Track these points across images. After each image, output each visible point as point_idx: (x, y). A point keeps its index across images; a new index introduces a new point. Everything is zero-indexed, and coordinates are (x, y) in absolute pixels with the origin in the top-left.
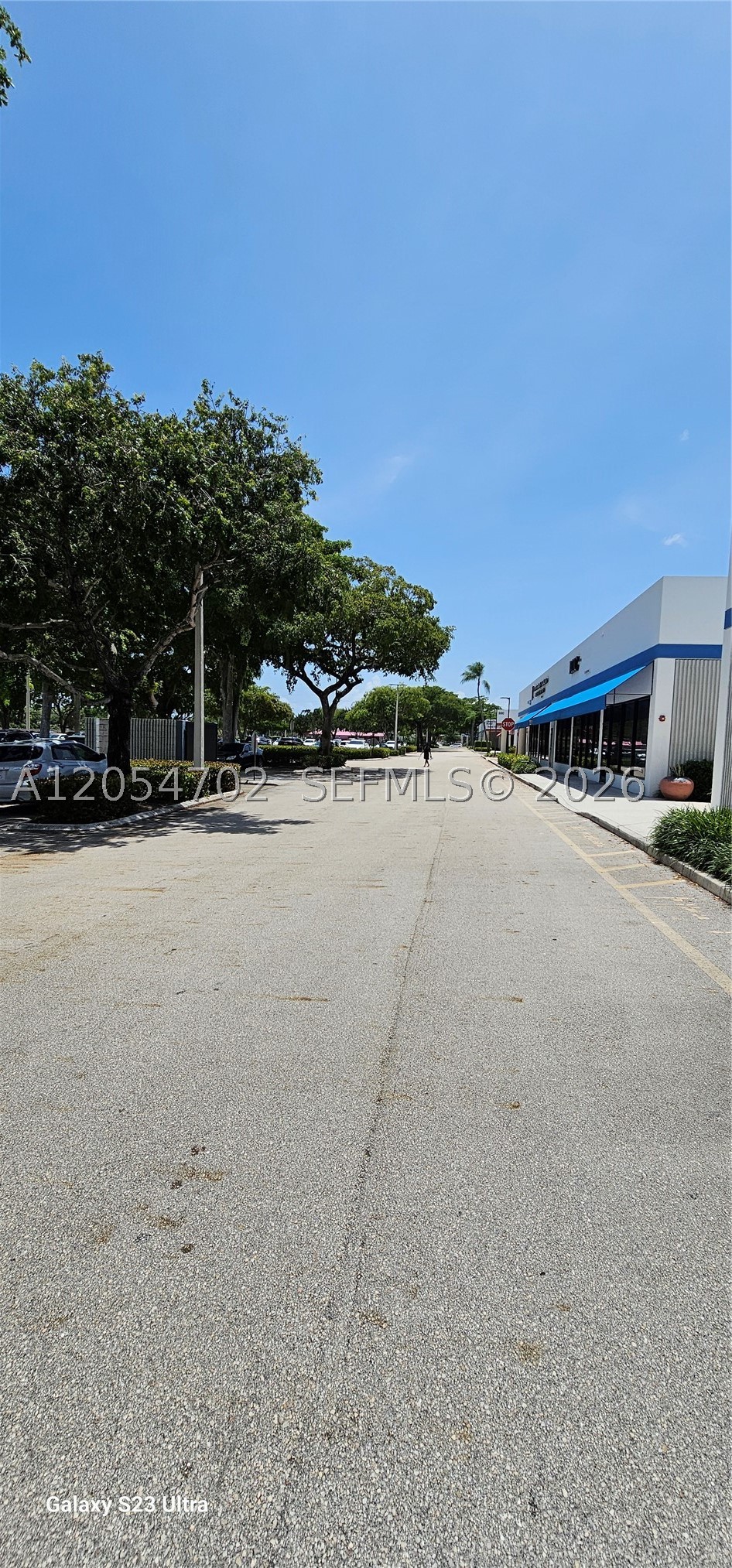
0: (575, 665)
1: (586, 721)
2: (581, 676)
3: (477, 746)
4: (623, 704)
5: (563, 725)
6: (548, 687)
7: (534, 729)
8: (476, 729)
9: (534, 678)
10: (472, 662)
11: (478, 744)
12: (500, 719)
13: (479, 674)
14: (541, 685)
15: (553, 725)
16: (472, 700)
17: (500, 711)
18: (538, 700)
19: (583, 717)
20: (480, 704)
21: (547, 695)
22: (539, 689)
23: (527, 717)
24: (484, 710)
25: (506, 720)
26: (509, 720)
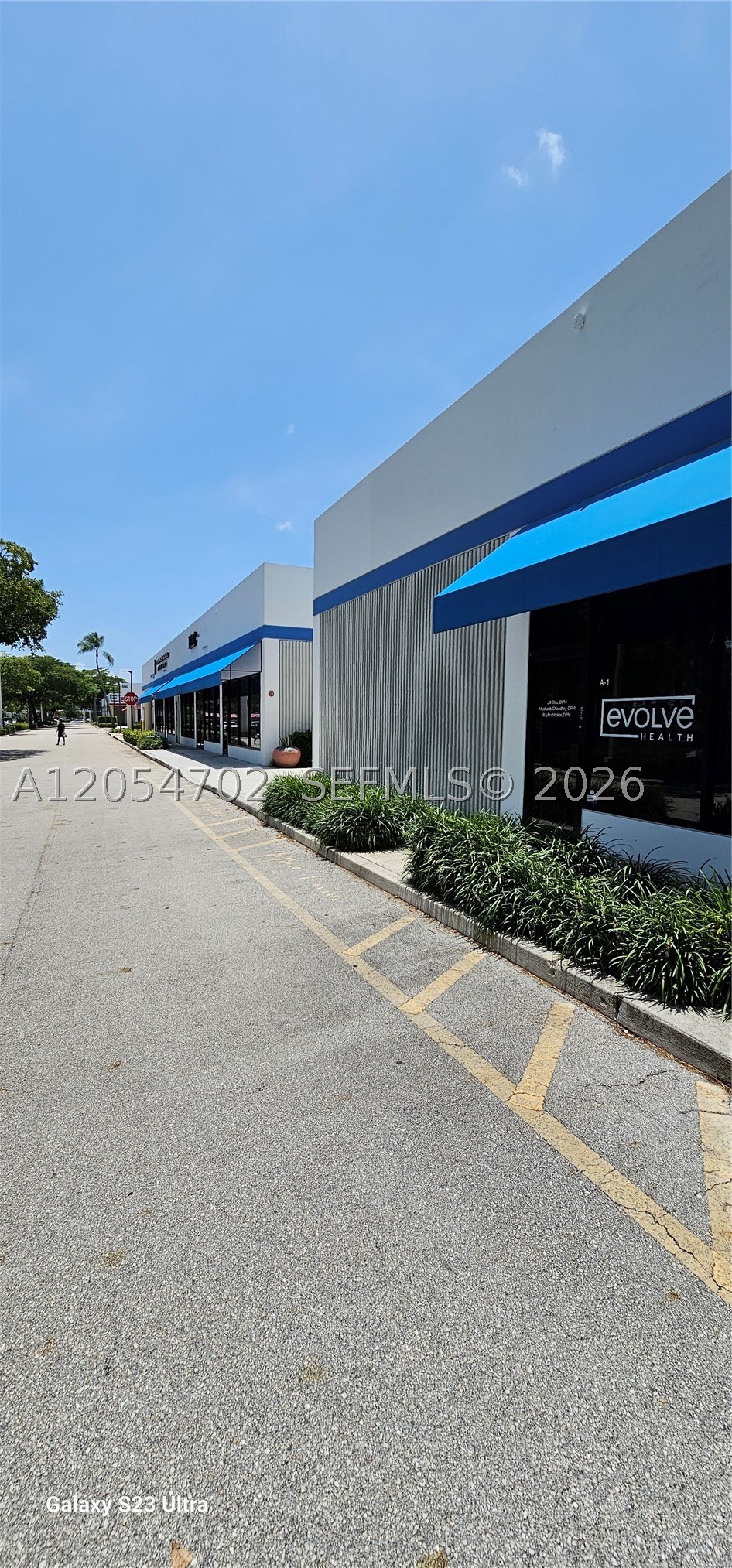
0: (193, 640)
1: (207, 695)
2: (199, 652)
3: (101, 722)
4: (239, 680)
5: (187, 699)
6: (169, 661)
7: (159, 704)
8: (99, 704)
9: (155, 651)
10: (88, 632)
11: (102, 720)
12: (124, 692)
13: (97, 645)
14: (162, 659)
15: (177, 699)
16: (92, 672)
17: (124, 684)
18: (160, 674)
19: (204, 691)
20: (101, 678)
21: (169, 669)
22: (161, 662)
23: (151, 691)
24: (106, 684)
25: (128, 694)
26: (131, 694)
